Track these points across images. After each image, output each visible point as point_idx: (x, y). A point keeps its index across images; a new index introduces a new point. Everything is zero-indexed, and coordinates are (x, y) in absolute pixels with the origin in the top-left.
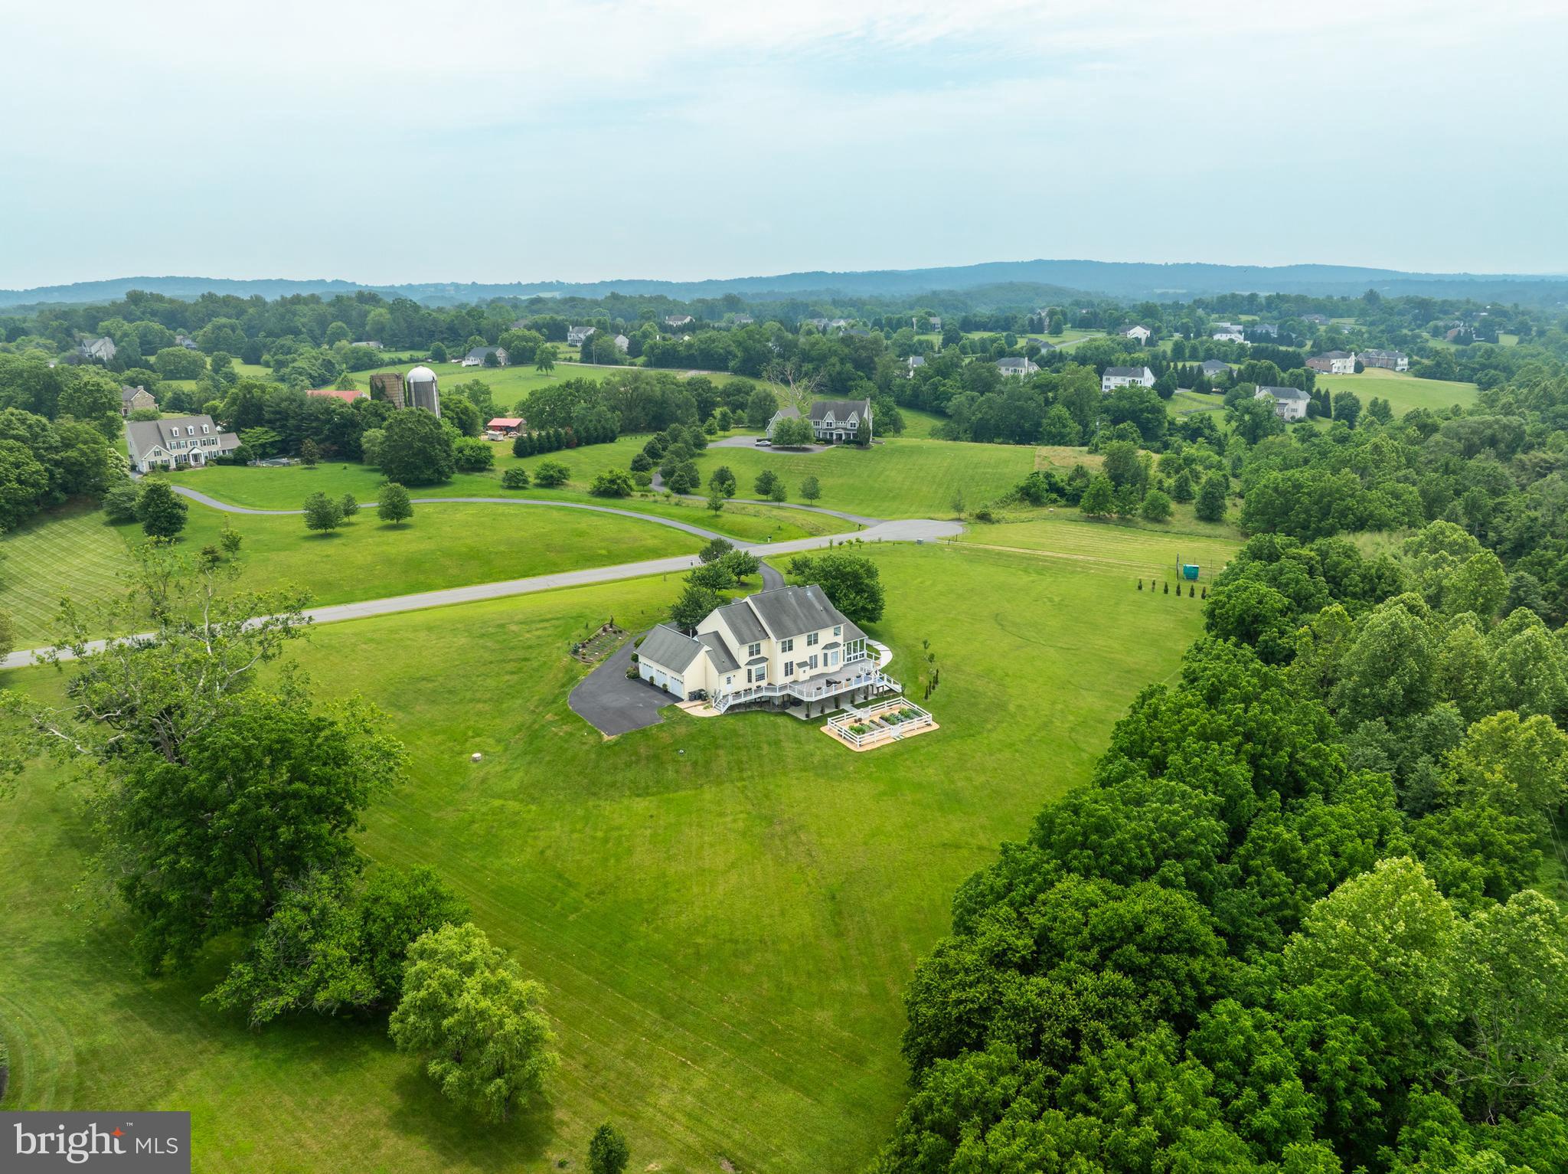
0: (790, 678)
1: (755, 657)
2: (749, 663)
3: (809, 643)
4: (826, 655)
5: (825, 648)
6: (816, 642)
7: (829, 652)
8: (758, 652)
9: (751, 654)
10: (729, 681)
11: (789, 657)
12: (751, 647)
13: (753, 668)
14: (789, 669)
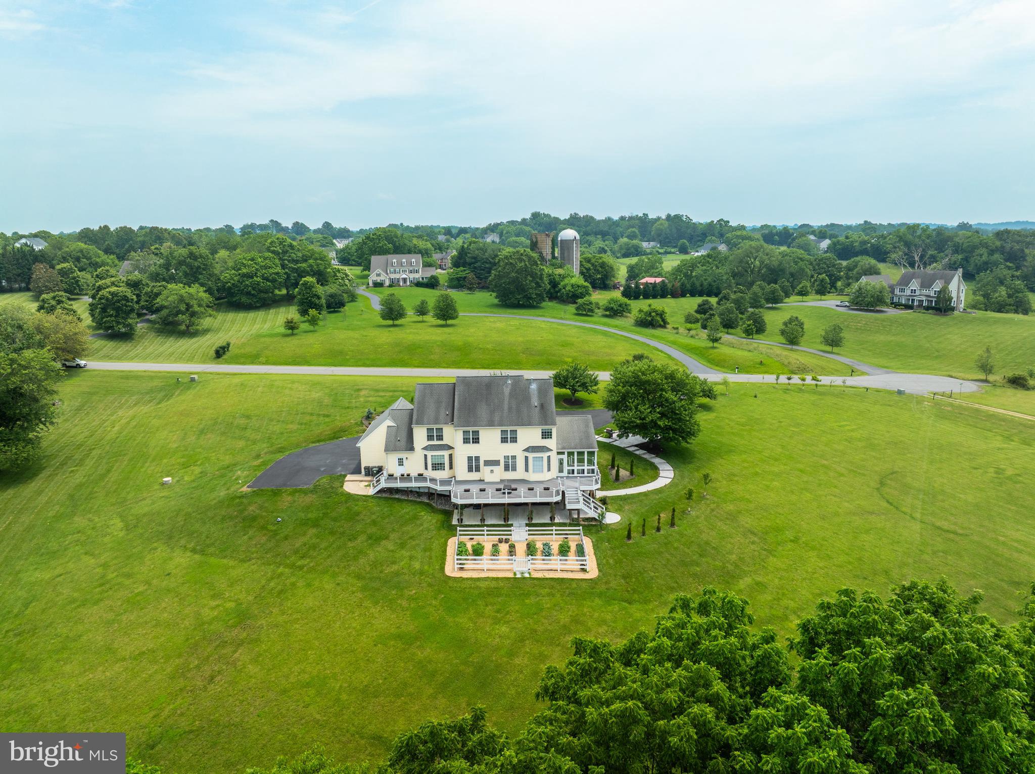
0: (474, 476)
1: (435, 442)
2: (425, 448)
3: (504, 440)
4: (526, 458)
5: (527, 450)
6: (514, 440)
7: (531, 456)
8: (440, 438)
9: (430, 438)
10: (401, 462)
11: (472, 450)
12: (430, 430)
13: (430, 454)
14: (474, 464)
